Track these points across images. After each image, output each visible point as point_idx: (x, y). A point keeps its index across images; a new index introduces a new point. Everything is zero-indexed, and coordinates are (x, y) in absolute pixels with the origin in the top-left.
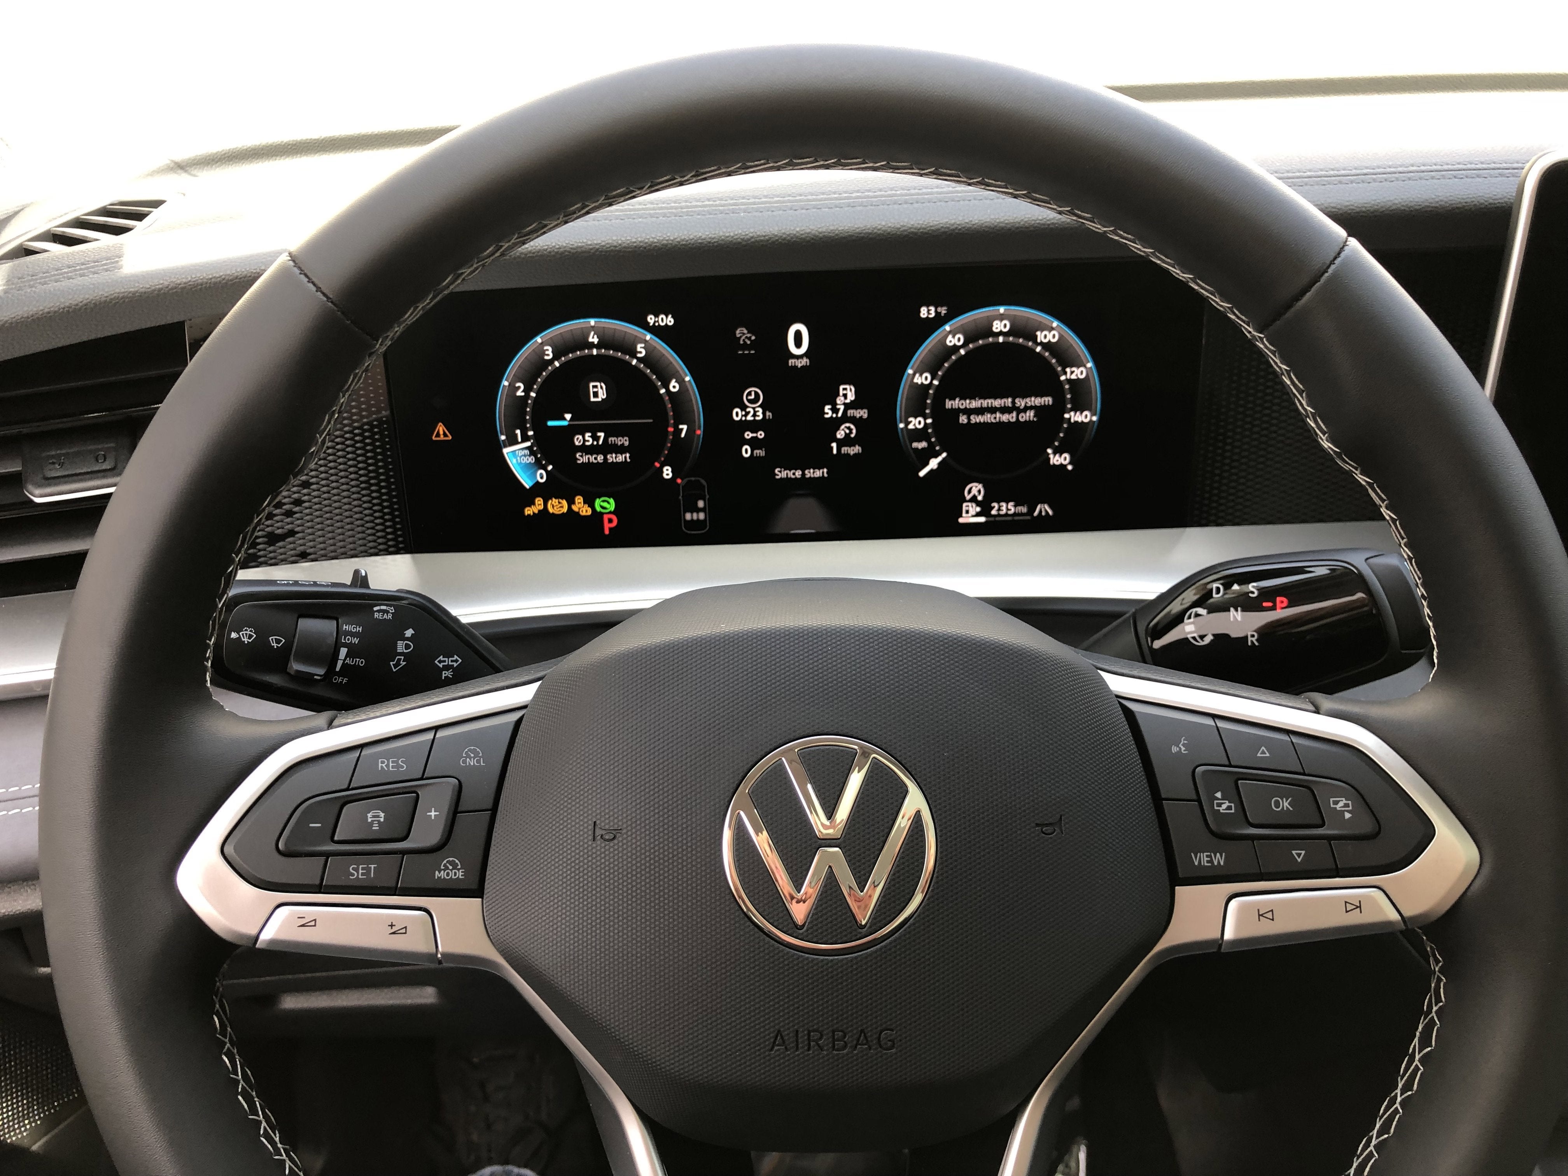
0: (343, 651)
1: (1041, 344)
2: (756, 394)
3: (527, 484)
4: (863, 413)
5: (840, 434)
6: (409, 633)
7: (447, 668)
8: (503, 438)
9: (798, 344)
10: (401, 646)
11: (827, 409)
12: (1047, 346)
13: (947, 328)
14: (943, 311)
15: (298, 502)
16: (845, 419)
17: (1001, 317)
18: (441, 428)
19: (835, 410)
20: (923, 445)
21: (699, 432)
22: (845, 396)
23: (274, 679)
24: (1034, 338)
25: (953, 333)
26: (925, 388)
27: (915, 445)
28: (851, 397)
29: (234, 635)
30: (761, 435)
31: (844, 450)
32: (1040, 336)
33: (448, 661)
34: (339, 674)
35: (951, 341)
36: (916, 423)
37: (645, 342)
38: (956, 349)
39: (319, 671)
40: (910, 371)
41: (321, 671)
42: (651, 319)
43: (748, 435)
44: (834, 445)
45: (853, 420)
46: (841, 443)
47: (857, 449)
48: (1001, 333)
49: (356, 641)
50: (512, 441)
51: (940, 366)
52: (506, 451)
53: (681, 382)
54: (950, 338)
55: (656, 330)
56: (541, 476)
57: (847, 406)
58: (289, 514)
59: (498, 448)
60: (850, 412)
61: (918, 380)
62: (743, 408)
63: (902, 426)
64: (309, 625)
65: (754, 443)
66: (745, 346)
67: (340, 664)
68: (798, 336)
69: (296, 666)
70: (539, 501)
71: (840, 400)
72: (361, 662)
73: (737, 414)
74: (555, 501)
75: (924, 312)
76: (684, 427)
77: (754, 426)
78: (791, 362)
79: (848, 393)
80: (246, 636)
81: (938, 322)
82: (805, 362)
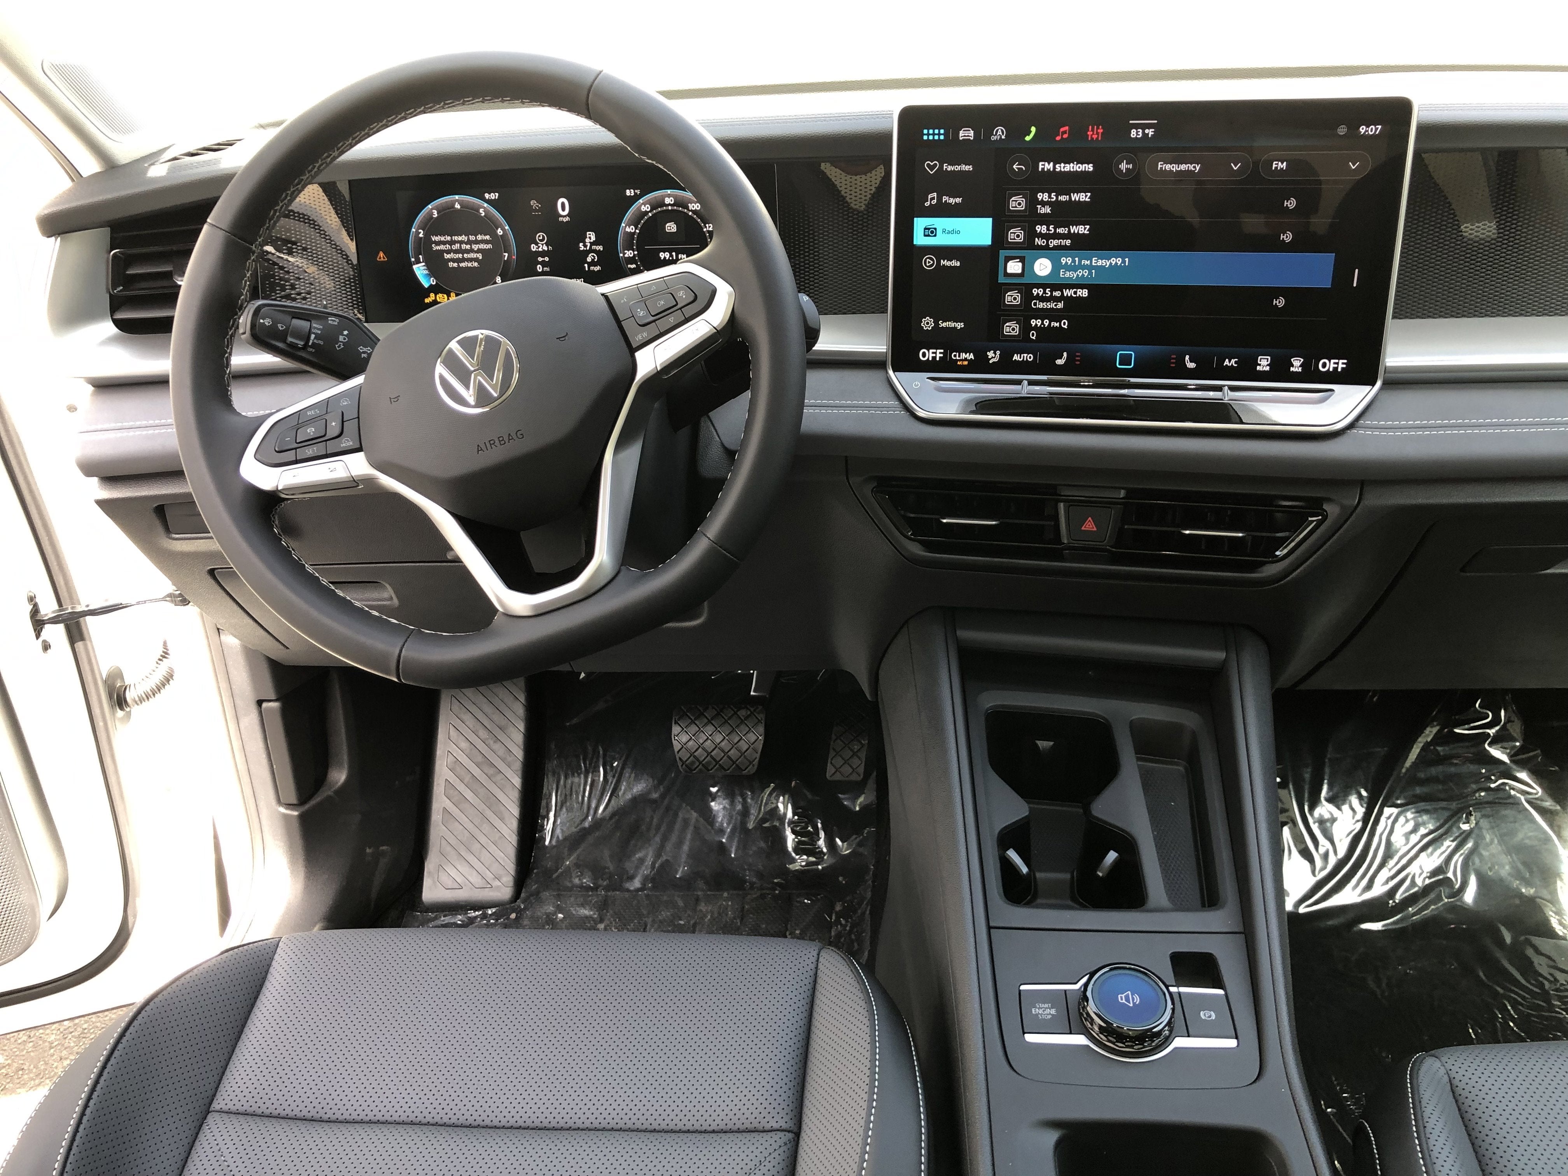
0: (313, 336)
1: (692, 211)
2: (543, 236)
3: (426, 285)
4: (600, 248)
5: (589, 259)
6: (346, 332)
7: (364, 352)
8: (413, 260)
9: (563, 209)
10: (341, 338)
11: (581, 245)
12: (694, 212)
13: (641, 201)
14: (638, 192)
15: (309, 293)
16: (591, 251)
17: (669, 196)
18: (381, 254)
19: (585, 246)
20: (634, 266)
21: (514, 257)
22: (590, 238)
23: (280, 345)
24: (687, 208)
25: (643, 204)
26: (632, 234)
27: (629, 266)
28: (593, 238)
29: (261, 321)
30: (547, 259)
31: (592, 268)
32: (691, 206)
33: (365, 349)
34: (311, 347)
35: (644, 208)
36: (629, 254)
37: (484, 208)
38: (646, 213)
39: (301, 343)
40: (623, 225)
41: (302, 343)
42: (487, 196)
43: (540, 259)
44: (586, 265)
45: (595, 251)
46: (590, 264)
47: (598, 268)
48: (669, 205)
49: (319, 332)
50: (418, 262)
51: (639, 223)
52: (415, 267)
53: (503, 229)
54: (643, 207)
55: (489, 202)
56: (433, 281)
57: (592, 244)
58: (304, 299)
59: (411, 265)
60: (594, 247)
61: (628, 230)
62: (537, 244)
63: (621, 255)
64: (296, 322)
65: (544, 264)
66: (536, 210)
67: (311, 342)
68: (563, 205)
69: (290, 339)
70: (432, 295)
71: (587, 240)
72: (321, 343)
73: (534, 248)
74: (440, 295)
75: (628, 193)
76: (506, 255)
77: (543, 254)
78: (561, 219)
79: (591, 236)
80: (267, 322)
81: (636, 198)
82: (567, 219)
